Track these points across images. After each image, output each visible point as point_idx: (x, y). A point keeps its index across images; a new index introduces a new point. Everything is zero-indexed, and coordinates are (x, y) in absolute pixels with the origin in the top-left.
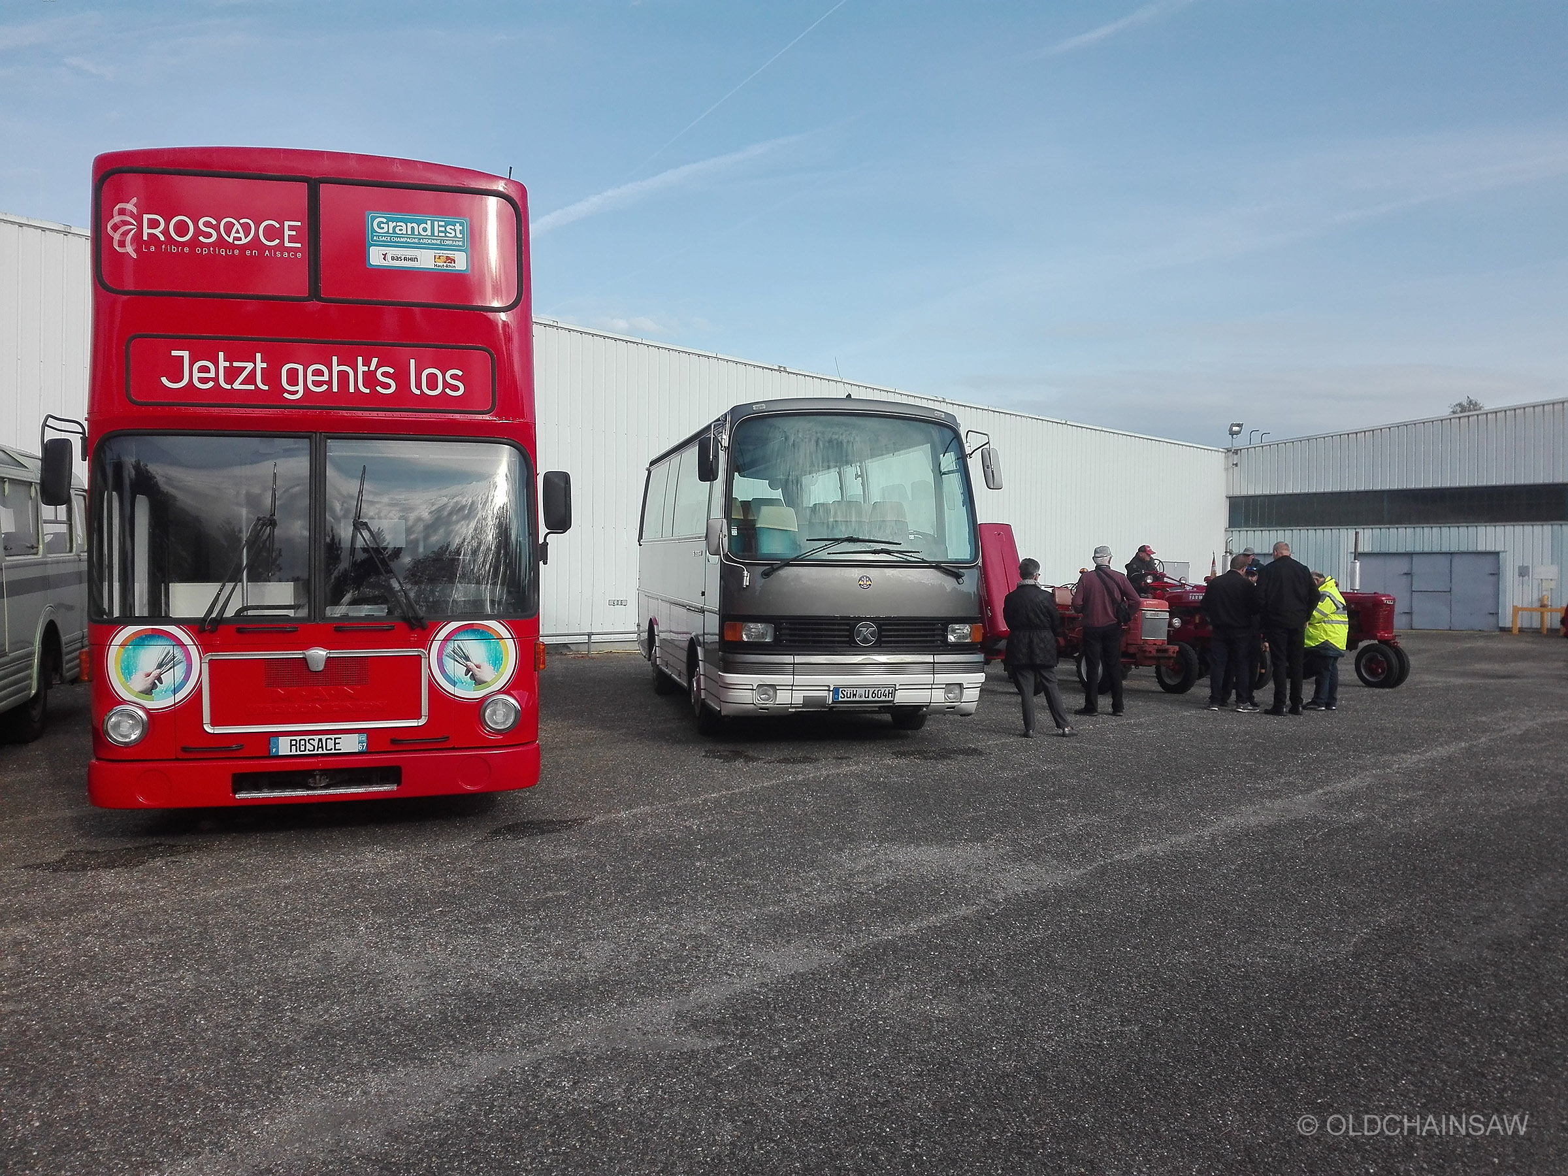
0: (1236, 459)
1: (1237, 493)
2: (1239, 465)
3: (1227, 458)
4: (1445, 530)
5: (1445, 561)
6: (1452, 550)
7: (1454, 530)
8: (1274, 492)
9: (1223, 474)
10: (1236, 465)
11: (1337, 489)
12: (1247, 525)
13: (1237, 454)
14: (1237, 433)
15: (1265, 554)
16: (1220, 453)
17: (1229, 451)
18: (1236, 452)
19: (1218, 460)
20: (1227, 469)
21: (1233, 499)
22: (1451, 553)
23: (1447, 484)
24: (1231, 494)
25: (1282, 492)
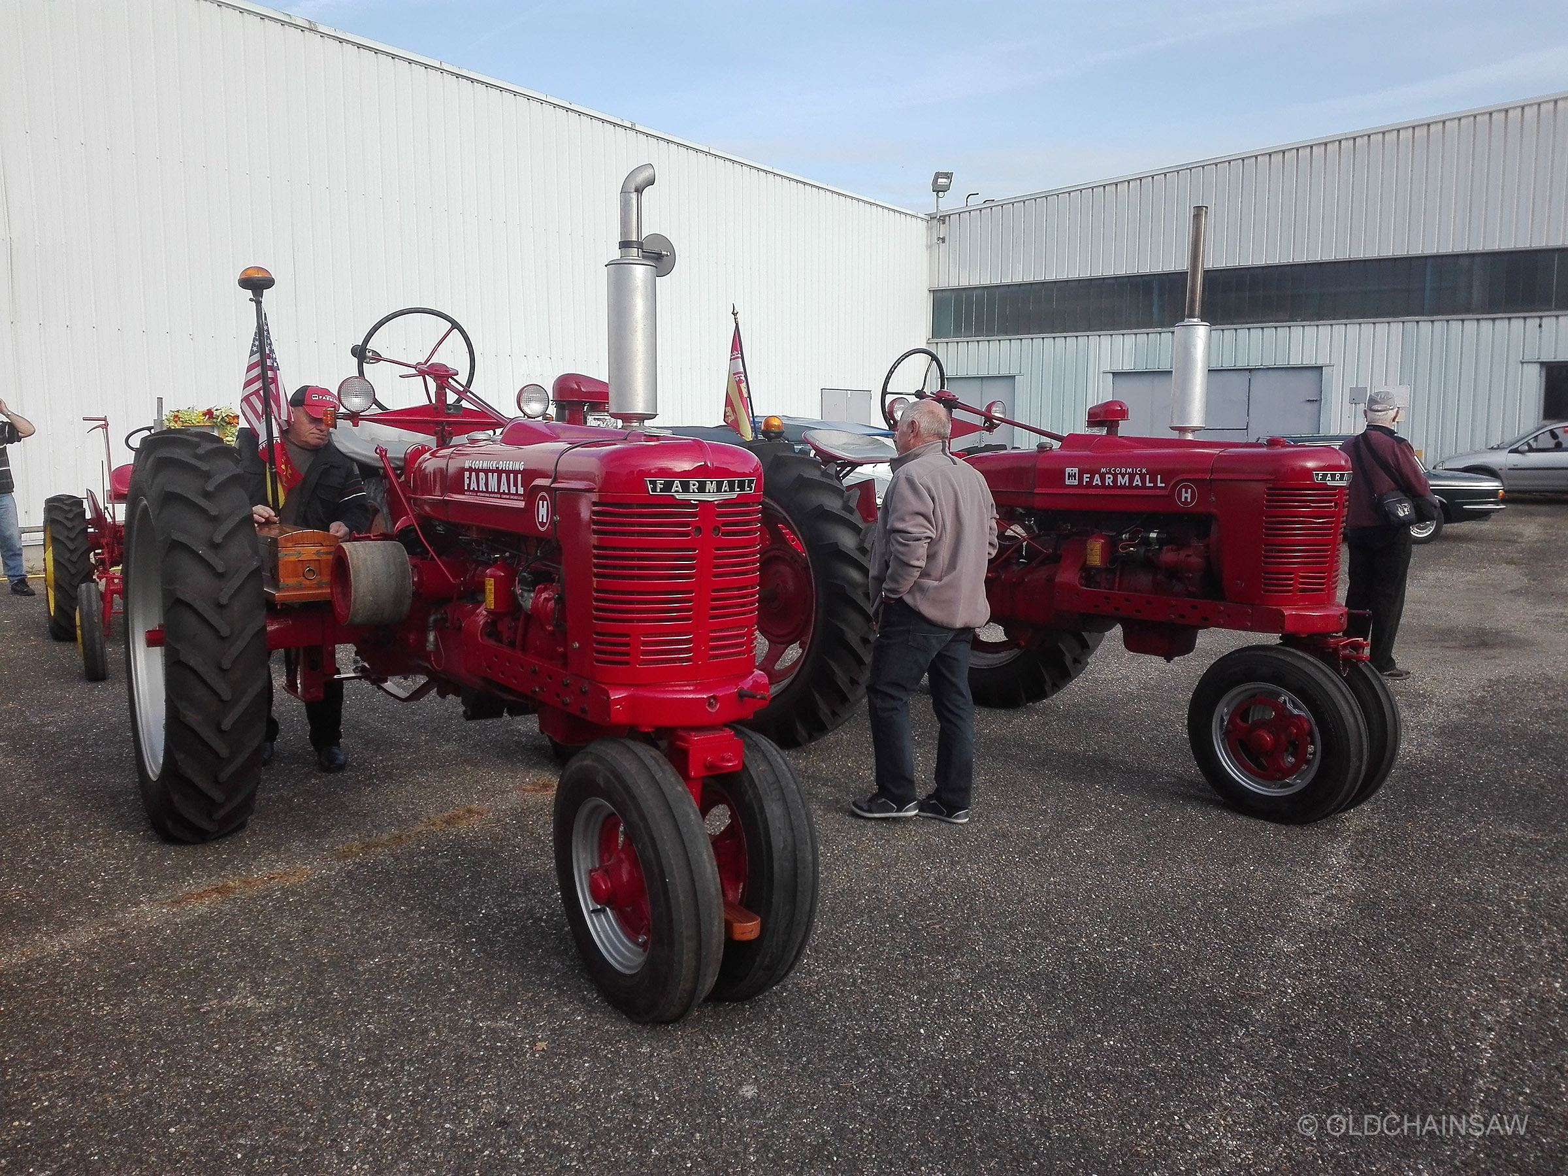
0: (943, 231)
1: (944, 285)
2: (947, 240)
3: (929, 229)
4: (1243, 333)
5: (1240, 380)
6: (1252, 365)
7: (1256, 334)
8: (996, 281)
9: (924, 254)
10: (943, 240)
11: (1086, 274)
12: (957, 332)
13: (944, 223)
14: (945, 189)
15: (982, 378)
16: (919, 220)
17: (932, 217)
18: (943, 219)
19: (918, 231)
20: (929, 247)
21: (939, 294)
22: (1250, 370)
23: (1248, 261)
24: (936, 286)
25: (1007, 280)
